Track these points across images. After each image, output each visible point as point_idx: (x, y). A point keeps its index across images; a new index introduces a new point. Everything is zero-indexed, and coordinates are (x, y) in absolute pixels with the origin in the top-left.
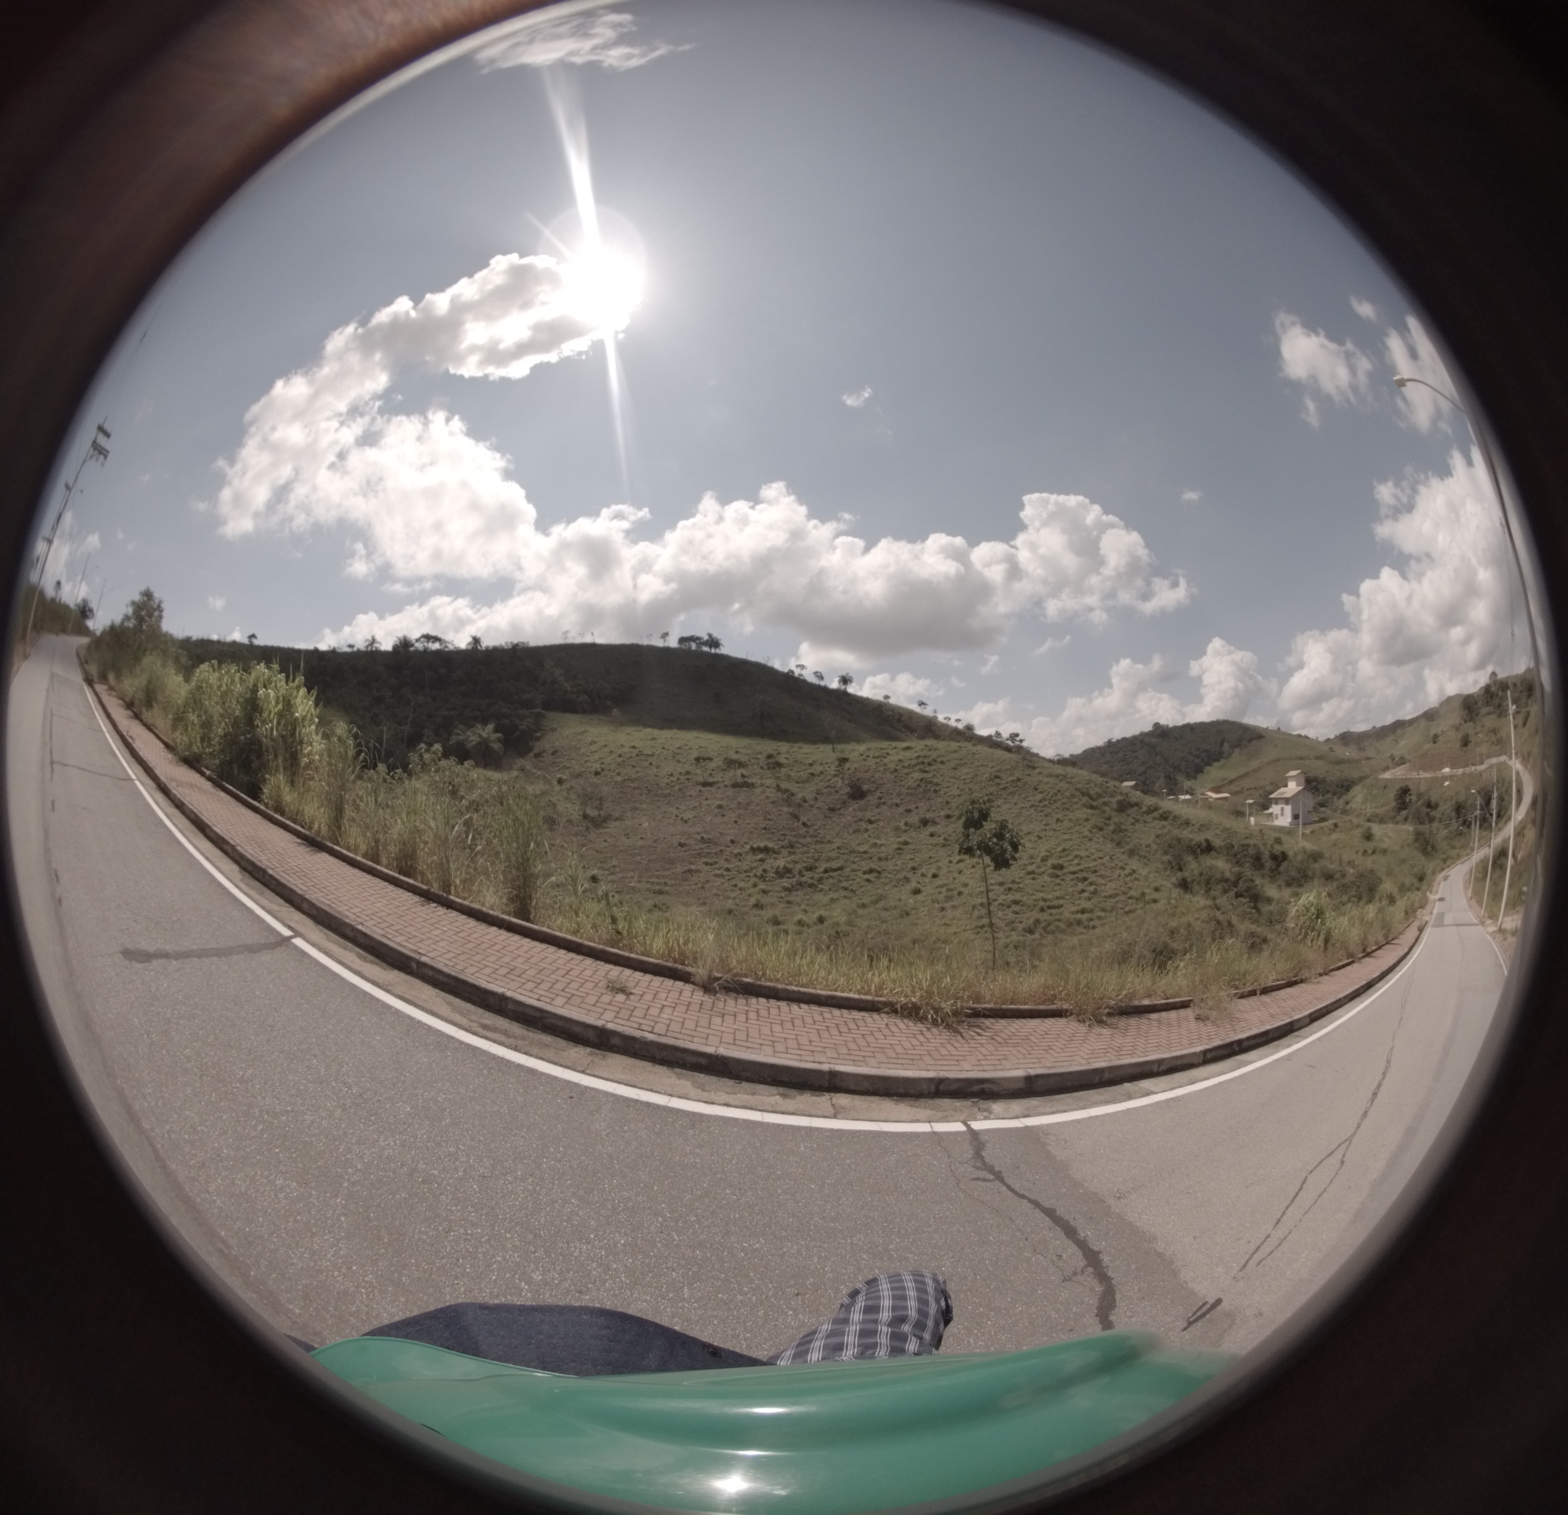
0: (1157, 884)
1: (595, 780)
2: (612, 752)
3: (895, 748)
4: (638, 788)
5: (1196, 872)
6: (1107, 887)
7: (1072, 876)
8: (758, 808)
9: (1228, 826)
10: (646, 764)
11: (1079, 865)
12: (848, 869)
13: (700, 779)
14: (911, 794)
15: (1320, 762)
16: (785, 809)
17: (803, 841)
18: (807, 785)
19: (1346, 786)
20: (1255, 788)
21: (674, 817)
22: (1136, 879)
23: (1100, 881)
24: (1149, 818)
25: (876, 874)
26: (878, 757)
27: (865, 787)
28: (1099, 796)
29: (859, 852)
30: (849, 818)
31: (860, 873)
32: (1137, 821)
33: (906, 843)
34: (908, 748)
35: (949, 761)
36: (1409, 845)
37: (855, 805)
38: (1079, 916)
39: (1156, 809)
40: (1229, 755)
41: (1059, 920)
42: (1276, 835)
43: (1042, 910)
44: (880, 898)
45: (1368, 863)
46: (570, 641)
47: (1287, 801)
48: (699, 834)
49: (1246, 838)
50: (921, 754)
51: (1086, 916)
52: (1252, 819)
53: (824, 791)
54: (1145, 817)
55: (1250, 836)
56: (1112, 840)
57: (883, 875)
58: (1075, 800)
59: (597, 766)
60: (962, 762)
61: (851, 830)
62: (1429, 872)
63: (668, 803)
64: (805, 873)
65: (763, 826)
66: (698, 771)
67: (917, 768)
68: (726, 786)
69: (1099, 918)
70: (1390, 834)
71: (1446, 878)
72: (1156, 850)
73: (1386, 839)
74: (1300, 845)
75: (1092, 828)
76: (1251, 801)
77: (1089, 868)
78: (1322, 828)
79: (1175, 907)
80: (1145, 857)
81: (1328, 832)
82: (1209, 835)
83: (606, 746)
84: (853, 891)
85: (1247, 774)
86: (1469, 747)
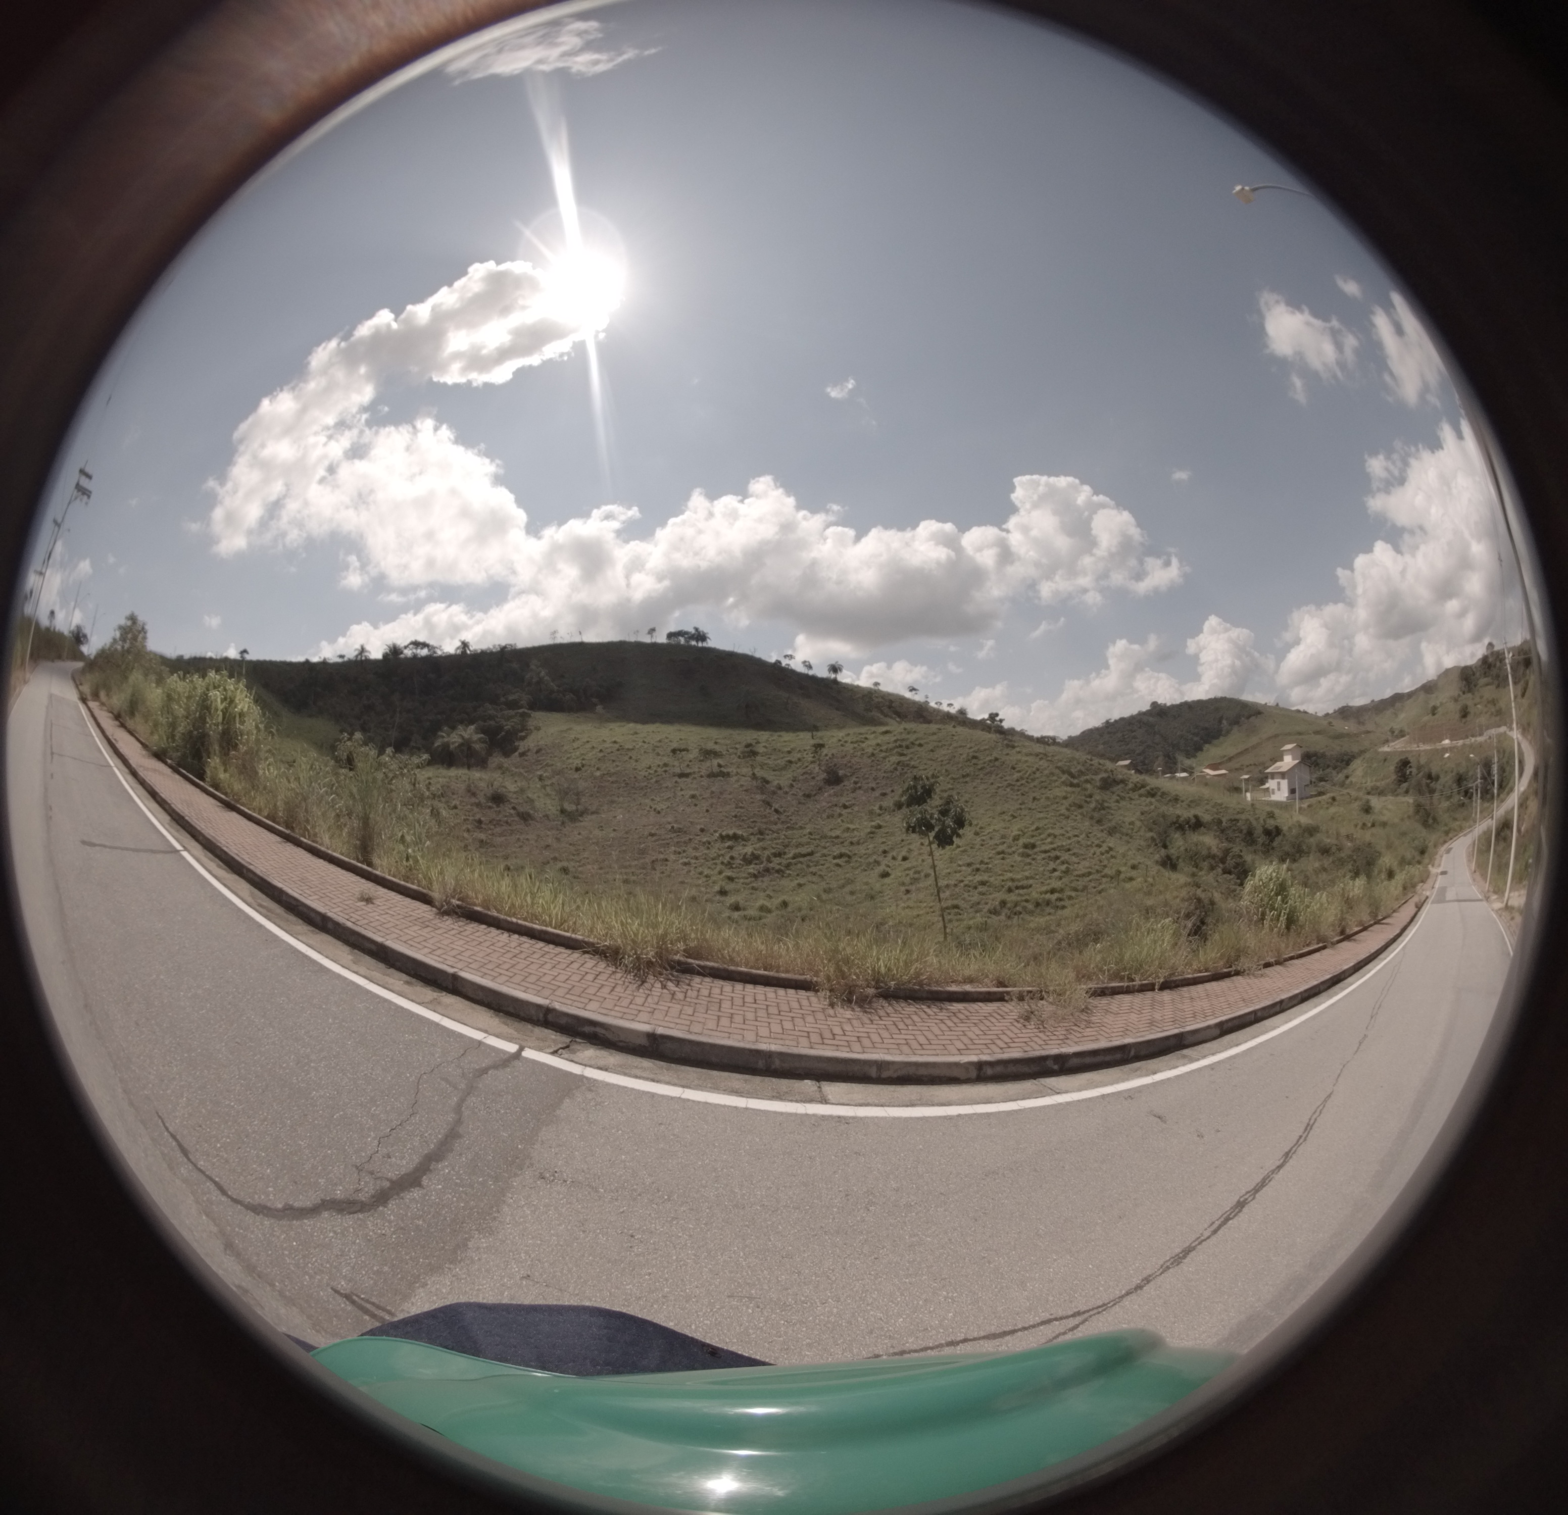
0: (1135, 862)
1: (576, 776)
2: (593, 748)
3: (874, 732)
4: (616, 782)
5: (1182, 849)
6: (1080, 866)
7: (1043, 855)
8: (731, 797)
9: (1219, 801)
10: (626, 758)
11: (1051, 843)
12: (818, 855)
13: (678, 771)
14: (888, 778)
15: (1318, 737)
16: (759, 797)
17: (774, 827)
18: (784, 773)
19: (1346, 760)
20: (1255, 765)
21: (648, 808)
22: (1113, 857)
23: (1074, 859)
24: (1135, 795)
25: (847, 859)
26: (856, 742)
27: (841, 773)
28: (1081, 773)
29: (831, 837)
30: (824, 804)
31: (829, 858)
32: (1123, 798)
33: (879, 827)
34: (887, 732)
35: (927, 743)
36: (1409, 817)
37: (831, 790)
38: (1048, 896)
39: (1143, 786)
40: (1228, 732)
41: (1027, 901)
42: (1268, 809)
43: (1010, 890)
44: (850, 882)
45: (1368, 836)
46: (559, 640)
47: (1283, 775)
48: (669, 823)
49: (1238, 813)
50: (899, 737)
51: (1056, 895)
52: (1248, 795)
53: (801, 778)
54: (1131, 795)
55: (1242, 811)
56: (1092, 818)
57: (854, 859)
58: (1055, 778)
59: (578, 762)
60: (940, 744)
61: (824, 816)
62: (1431, 844)
63: (645, 795)
64: (773, 859)
65: (733, 814)
66: (676, 763)
67: (896, 750)
68: (702, 777)
69: (1070, 898)
70: (1390, 807)
71: (1448, 851)
72: (1140, 827)
73: (1385, 812)
74: (1295, 819)
75: (1070, 806)
76: (1246, 777)
77: (1063, 846)
78: (1320, 802)
79: (1152, 885)
80: (1127, 835)
81: (1326, 806)
82: (1199, 811)
83: (588, 742)
84: (820, 876)
85: (1246, 751)
86: (1468, 718)
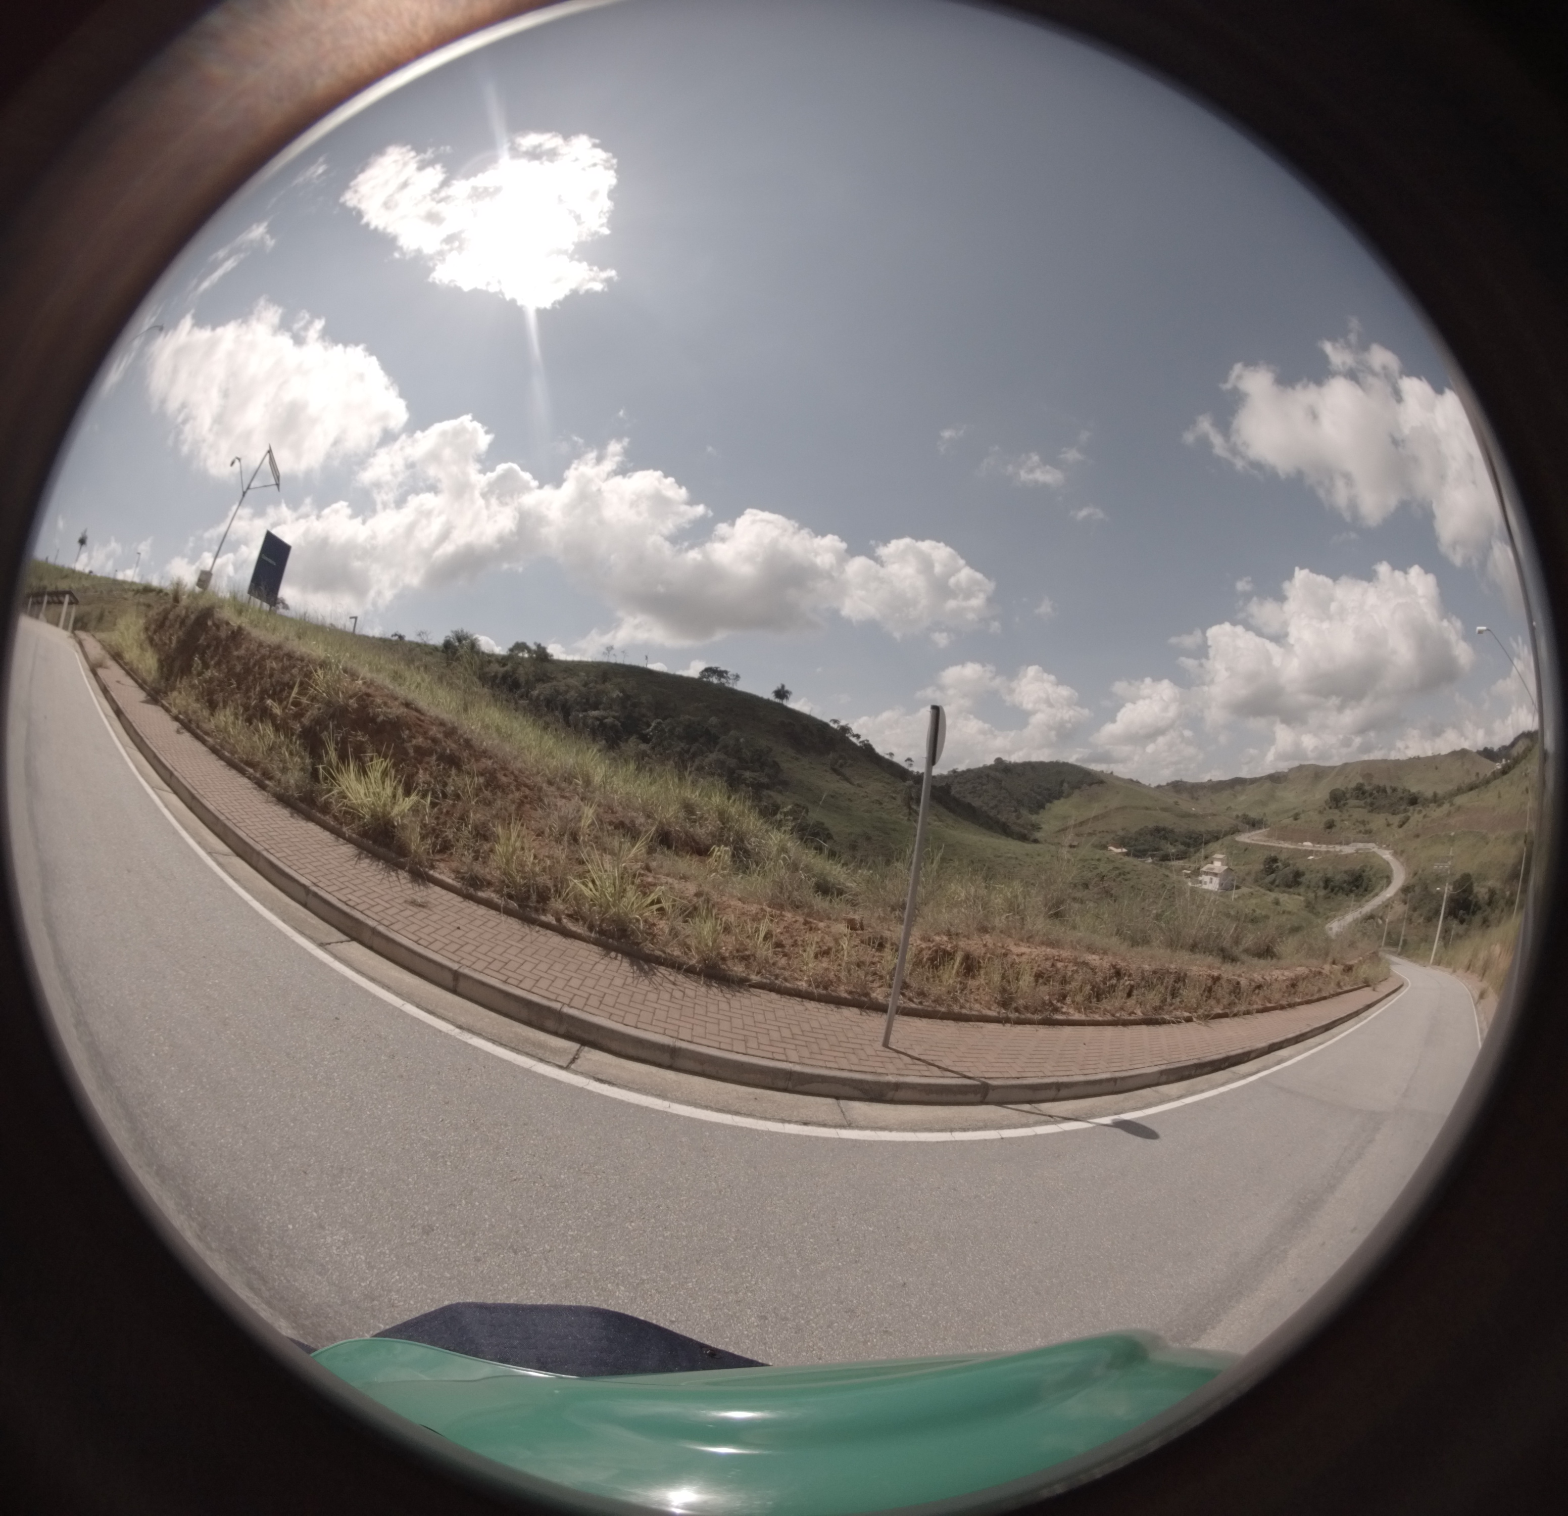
15: (1166, 814)
19: (1194, 838)
40: (1068, 796)
47: (1216, 875)
86: (1334, 830)
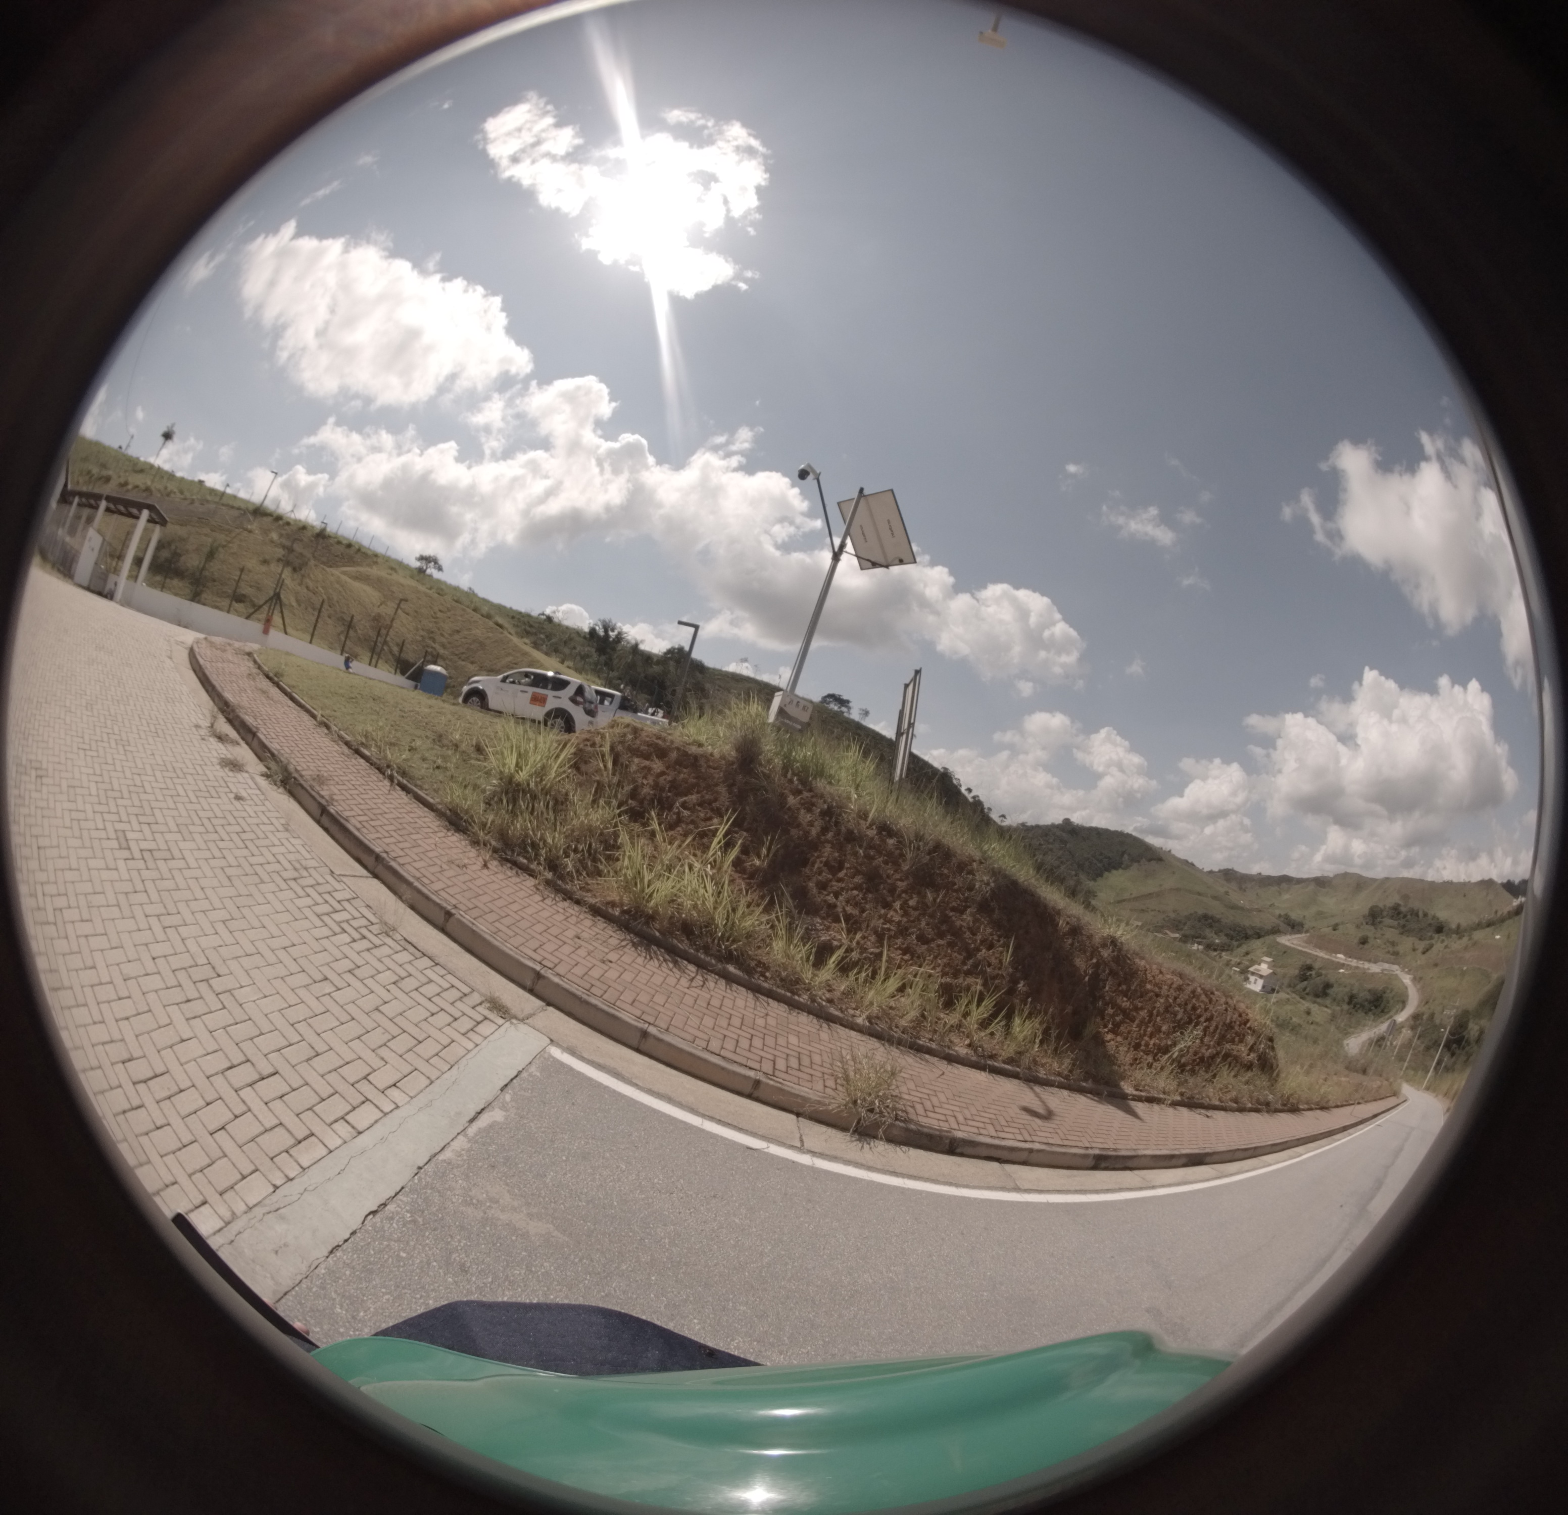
40: (1128, 867)
47: (1260, 976)
86: (1366, 946)
